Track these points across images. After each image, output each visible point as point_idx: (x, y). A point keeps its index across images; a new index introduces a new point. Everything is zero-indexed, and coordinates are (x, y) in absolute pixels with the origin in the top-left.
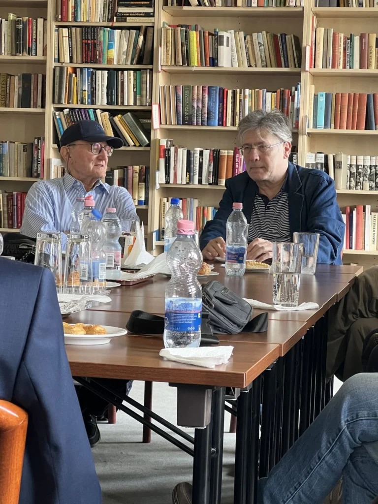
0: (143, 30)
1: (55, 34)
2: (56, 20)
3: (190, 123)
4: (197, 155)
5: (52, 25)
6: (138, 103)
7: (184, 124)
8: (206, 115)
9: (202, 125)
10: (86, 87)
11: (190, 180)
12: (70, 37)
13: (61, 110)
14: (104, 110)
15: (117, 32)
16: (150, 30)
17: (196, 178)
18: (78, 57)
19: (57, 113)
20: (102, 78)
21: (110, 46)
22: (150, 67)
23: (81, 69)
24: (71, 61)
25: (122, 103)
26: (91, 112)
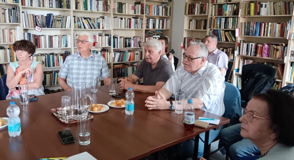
0: (236, 4)
1: (211, 7)
2: (212, 3)
3: (249, 35)
4: (250, 46)
5: (211, 5)
6: (233, 28)
7: (247, 35)
8: (254, 32)
9: (253, 35)
10: (218, 23)
11: (247, 54)
12: (215, 8)
13: (211, 30)
14: (223, 30)
15: (228, 5)
16: (238, 4)
17: (249, 53)
18: (217, 14)
19: (210, 31)
20: (223, 20)
21: (226, 10)
22: (237, 16)
23: (218, 17)
24: (215, 15)
25: (228, 28)
26: (219, 31)
